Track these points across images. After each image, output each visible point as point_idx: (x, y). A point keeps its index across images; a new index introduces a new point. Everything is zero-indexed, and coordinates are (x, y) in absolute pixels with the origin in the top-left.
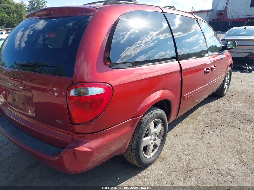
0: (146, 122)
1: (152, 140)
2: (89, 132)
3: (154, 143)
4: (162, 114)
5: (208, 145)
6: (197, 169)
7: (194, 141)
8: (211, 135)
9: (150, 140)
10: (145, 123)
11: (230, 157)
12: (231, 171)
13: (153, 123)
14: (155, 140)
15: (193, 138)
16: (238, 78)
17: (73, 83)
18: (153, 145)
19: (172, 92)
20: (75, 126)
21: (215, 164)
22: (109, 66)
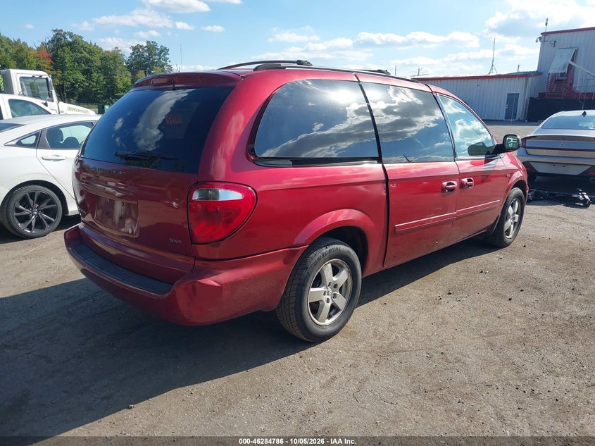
0: (316, 259)
1: (328, 295)
2: (217, 257)
3: (331, 302)
4: (348, 252)
5: (441, 320)
6: (405, 351)
7: (416, 313)
8: (452, 306)
9: (324, 294)
10: (313, 262)
11: (474, 339)
12: (465, 356)
13: (330, 265)
14: (335, 296)
15: (416, 308)
16: (552, 217)
17: (197, 182)
18: (329, 305)
19: (368, 216)
20: (198, 246)
21: (441, 346)
22: (254, 162)
